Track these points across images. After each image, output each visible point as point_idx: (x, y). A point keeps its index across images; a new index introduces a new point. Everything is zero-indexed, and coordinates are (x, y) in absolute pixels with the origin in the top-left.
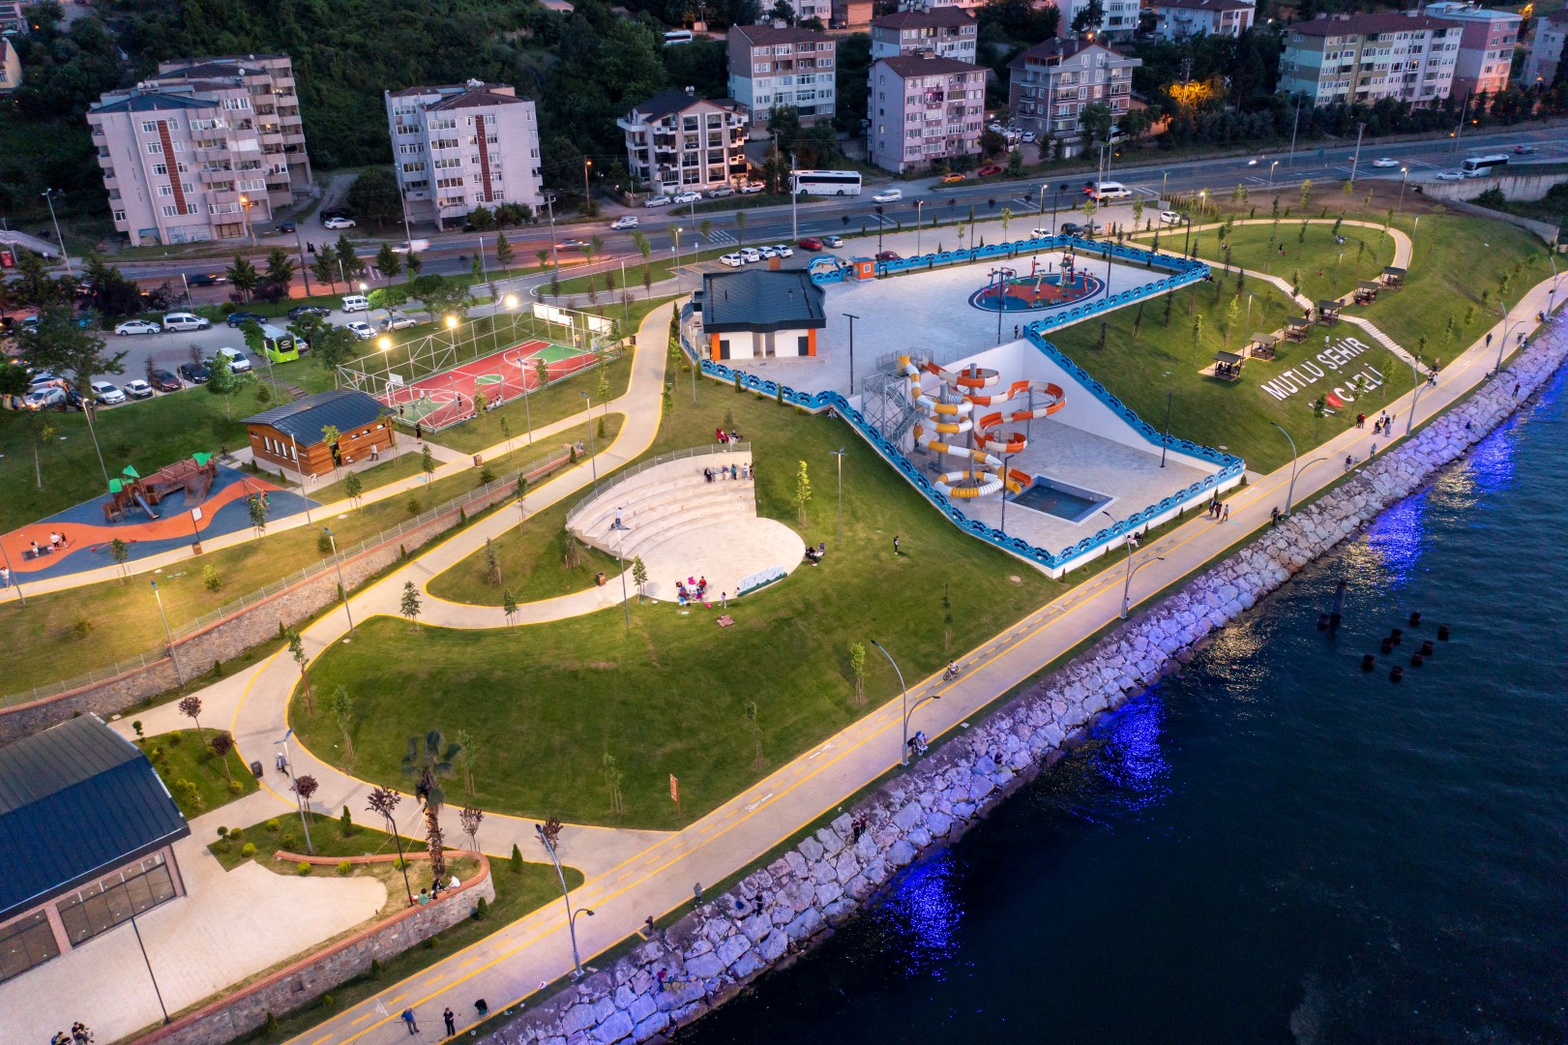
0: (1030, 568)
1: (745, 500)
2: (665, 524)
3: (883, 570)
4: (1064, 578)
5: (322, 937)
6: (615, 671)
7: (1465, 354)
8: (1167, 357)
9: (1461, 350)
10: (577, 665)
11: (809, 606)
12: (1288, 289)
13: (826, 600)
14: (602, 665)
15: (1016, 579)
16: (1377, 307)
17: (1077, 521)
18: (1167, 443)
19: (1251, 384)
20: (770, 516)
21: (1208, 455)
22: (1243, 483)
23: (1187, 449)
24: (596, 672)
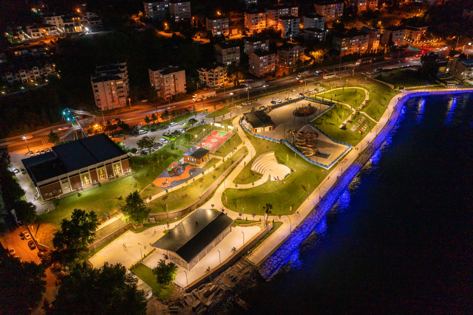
0: (324, 168)
1: (275, 161)
2: (264, 167)
3: (304, 171)
4: (330, 169)
5: (256, 233)
6: (272, 193)
7: (382, 118)
8: (333, 124)
9: (381, 116)
10: (267, 192)
11: (296, 179)
12: (350, 107)
13: (297, 178)
14: (270, 192)
15: (322, 171)
16: (365, 109)
17: (327, 158)
18: (337, 142)
19: (349, 129)
20: (280, 164)
21: (345, 144)
22: (352, 149)
23: (341, 143)
24: (270, 193)
